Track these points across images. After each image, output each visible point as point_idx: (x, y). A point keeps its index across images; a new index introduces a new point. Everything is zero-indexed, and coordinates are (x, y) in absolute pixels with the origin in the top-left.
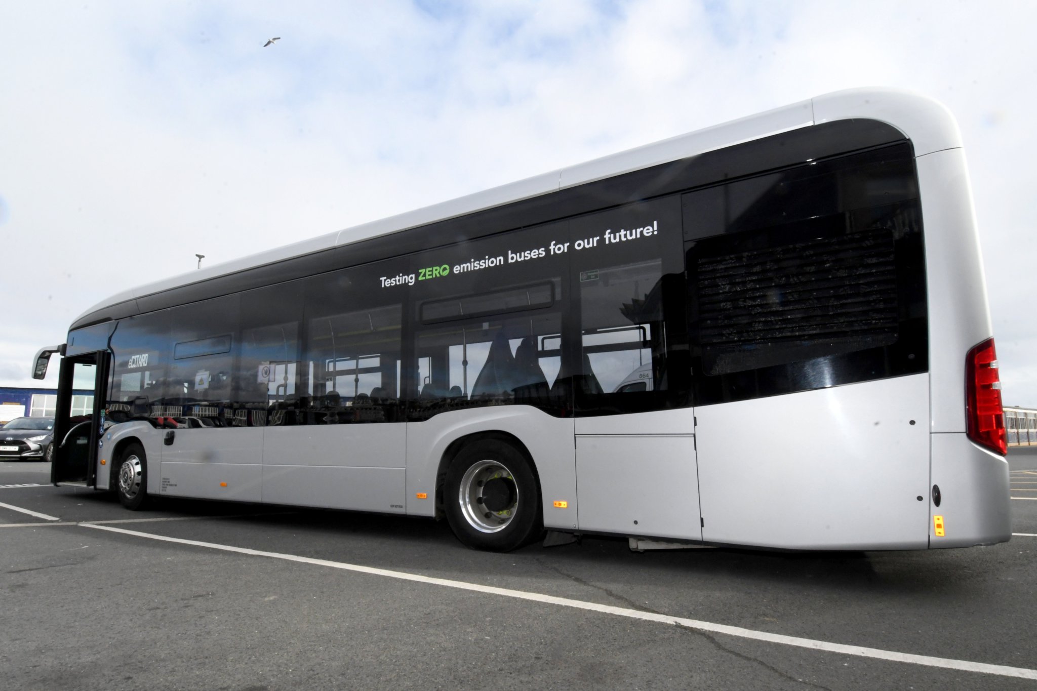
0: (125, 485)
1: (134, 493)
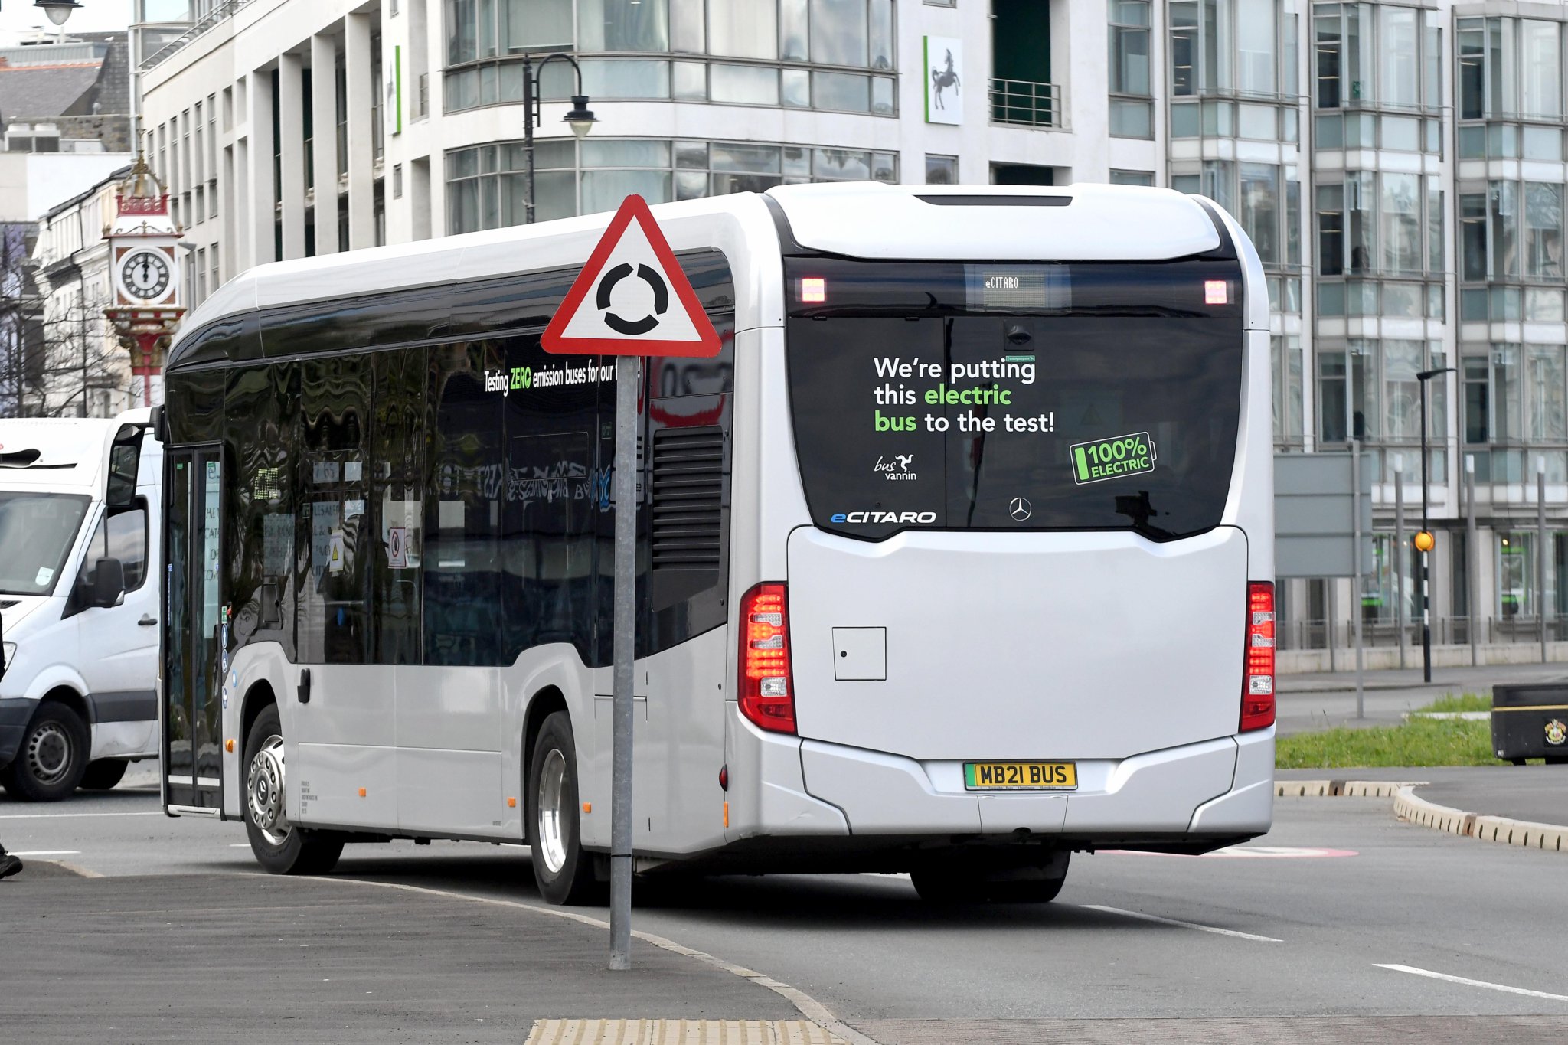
0: (261, 809)
1: (282, 833)
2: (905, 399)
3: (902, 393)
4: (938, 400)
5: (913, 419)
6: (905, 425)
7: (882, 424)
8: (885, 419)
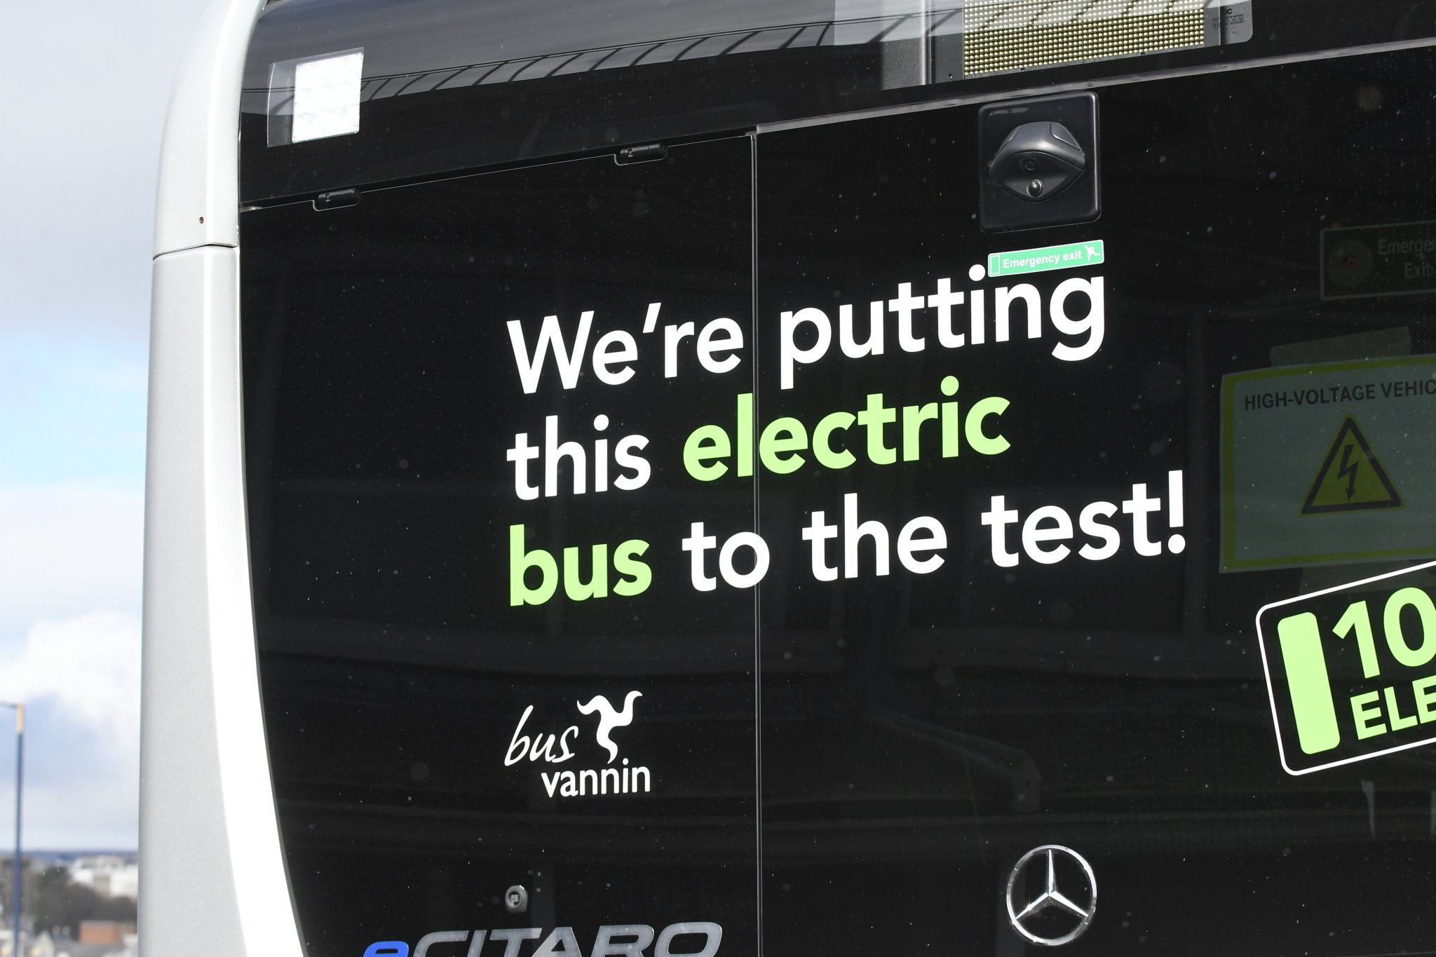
2: (615, 470)
3: (601, 446)
4: (731, 462)
5: (640, 546)
6: (614, 576)
7: (534, 578)
8: (542, 558)
